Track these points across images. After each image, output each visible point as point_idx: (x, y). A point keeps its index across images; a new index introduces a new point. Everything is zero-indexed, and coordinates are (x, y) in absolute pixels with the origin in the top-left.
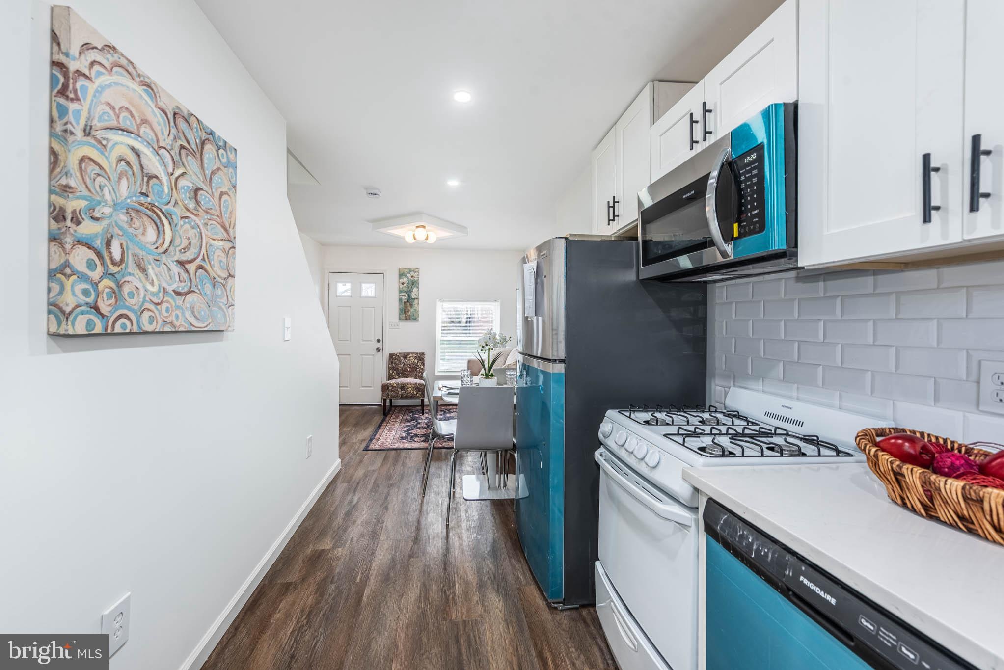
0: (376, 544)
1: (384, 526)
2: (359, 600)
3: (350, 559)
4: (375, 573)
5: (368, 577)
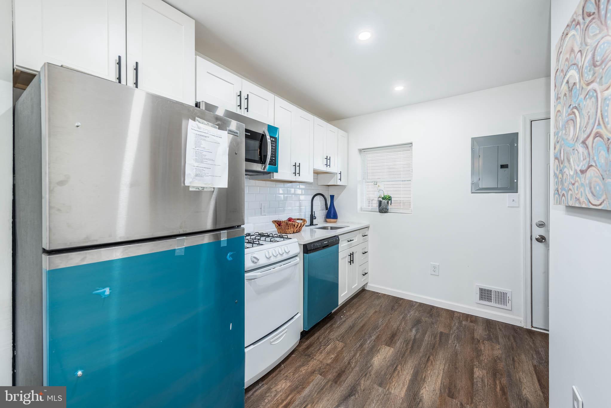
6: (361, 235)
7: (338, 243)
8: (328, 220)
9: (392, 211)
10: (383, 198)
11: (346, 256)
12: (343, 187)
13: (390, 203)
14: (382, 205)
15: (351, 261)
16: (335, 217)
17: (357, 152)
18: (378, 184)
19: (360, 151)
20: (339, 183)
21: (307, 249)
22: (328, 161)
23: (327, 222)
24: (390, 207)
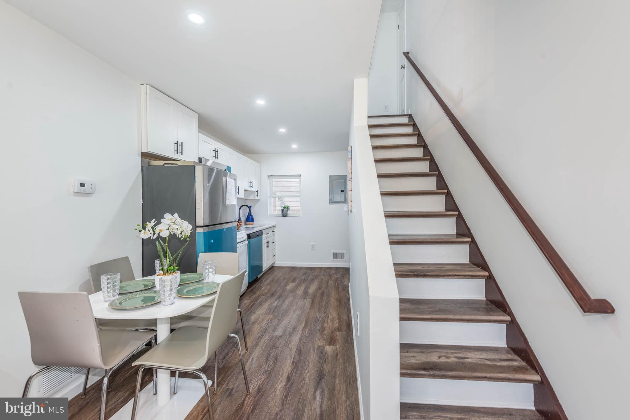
0: (299, 346)
1: (292, 360)
2: (306, 323)
3: (313, 339)
4: (300, 331)
5: (303, 330)
6: (272, 231)
7: (262, 235)
8: (247, 223)
9: (289, 216)
10: (284, 208)
11: (265, 244)
12: (258, 200)
13: (288, 210)
14: (284, 211)
15: (268, 247)
16: (253, 220)
17: (267, 177)
18: (281, 198)
19: (269, 176)
20: (256, 198)
21: (249, 237)
22: (252, 183)
23: (247, 224)
24: (288, 213)
